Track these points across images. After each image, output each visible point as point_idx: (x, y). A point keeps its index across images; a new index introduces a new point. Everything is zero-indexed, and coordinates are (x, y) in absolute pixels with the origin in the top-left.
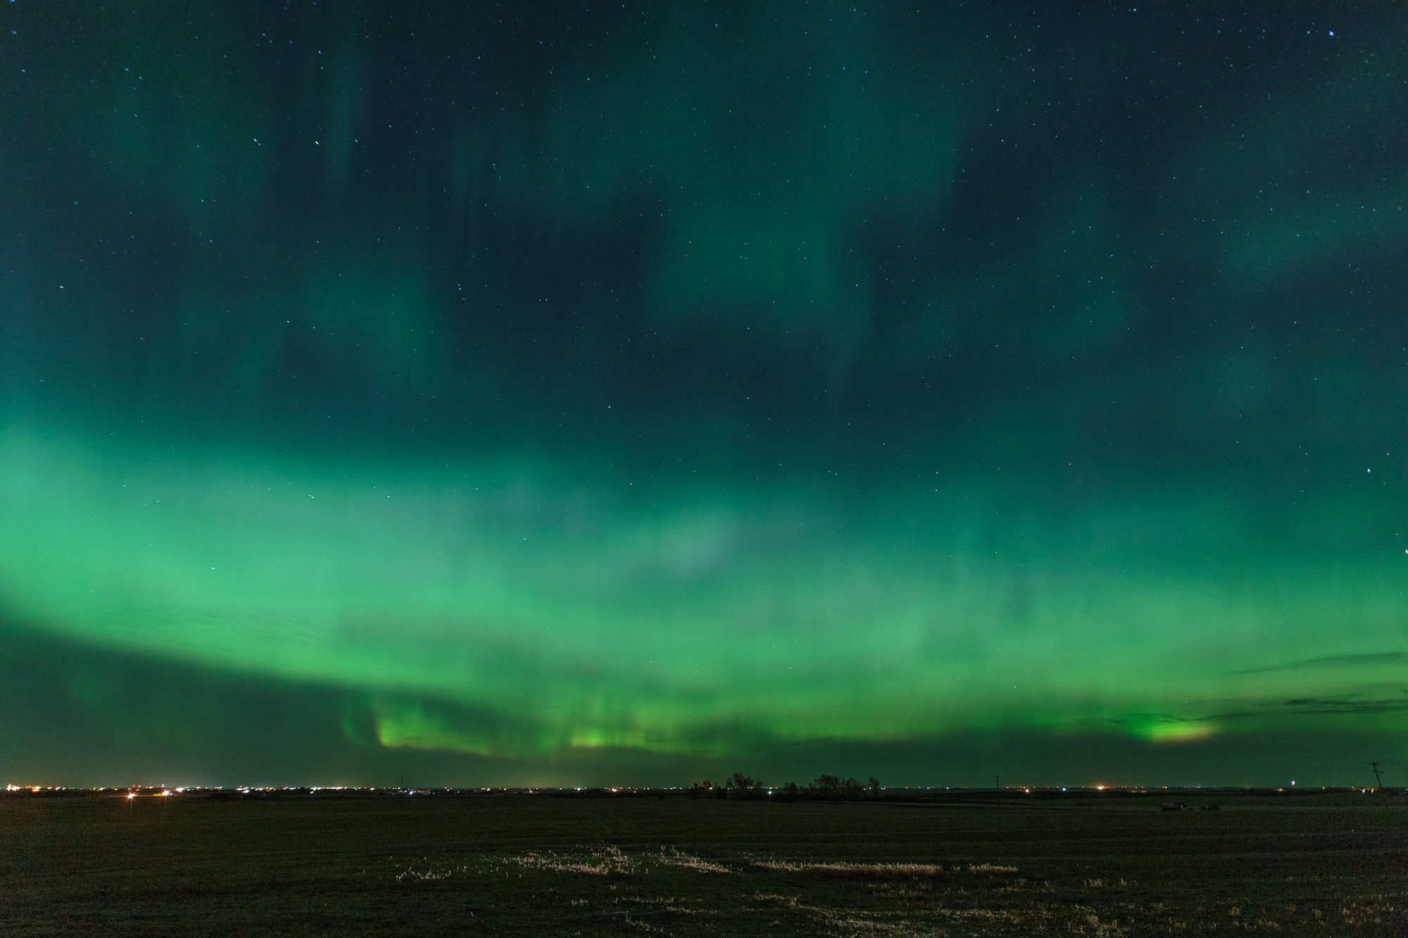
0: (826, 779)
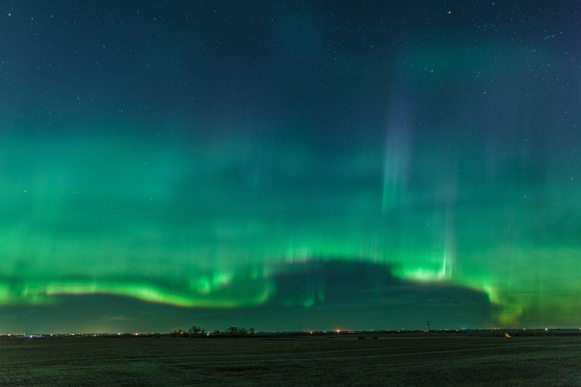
0: (232, 328)
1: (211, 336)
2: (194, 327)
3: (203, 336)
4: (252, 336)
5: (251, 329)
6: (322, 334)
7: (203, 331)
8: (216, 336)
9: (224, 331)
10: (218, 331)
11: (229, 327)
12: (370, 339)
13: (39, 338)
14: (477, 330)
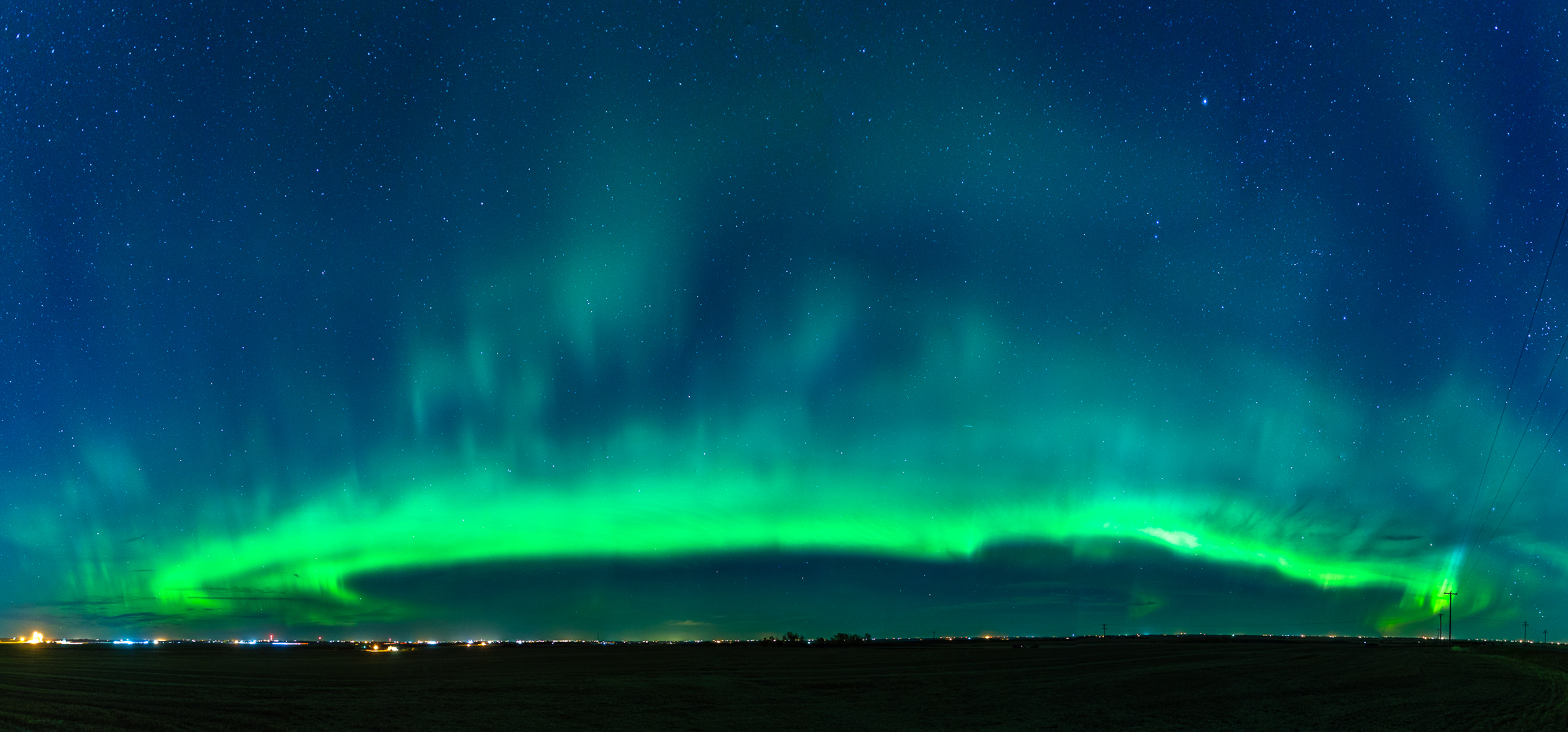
0: (841, 635)
1: (813, 644)
2: (789, 633)
3: (803, 644)
4: (869, 643)
5: (866, 635)
6: (966, 641)
7: (802, 638)
8: (820, 644)
9: (829, 639)
10: (822, 639)
11: (836, 634)
12: (1028, 647)
13: (613, 645)
14: (1162, 636)
